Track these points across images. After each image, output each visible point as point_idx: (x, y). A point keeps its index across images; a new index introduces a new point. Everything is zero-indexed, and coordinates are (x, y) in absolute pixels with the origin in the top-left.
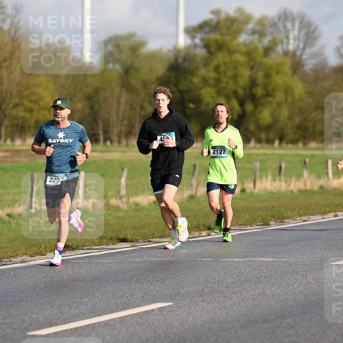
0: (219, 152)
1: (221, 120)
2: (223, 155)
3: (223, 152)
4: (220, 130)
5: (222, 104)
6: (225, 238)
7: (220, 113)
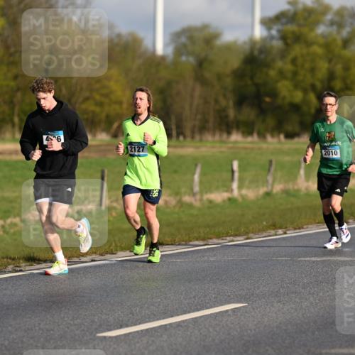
0: (137, 149)
1: (139, 110)
2: (141, 153)
3: (141, 150)
4: (139, 122)
5: (142, 90)
6: (151, 258)
7: (139, 101)
